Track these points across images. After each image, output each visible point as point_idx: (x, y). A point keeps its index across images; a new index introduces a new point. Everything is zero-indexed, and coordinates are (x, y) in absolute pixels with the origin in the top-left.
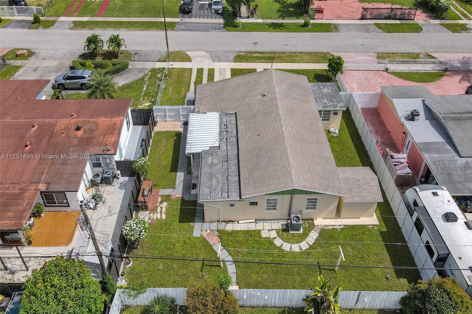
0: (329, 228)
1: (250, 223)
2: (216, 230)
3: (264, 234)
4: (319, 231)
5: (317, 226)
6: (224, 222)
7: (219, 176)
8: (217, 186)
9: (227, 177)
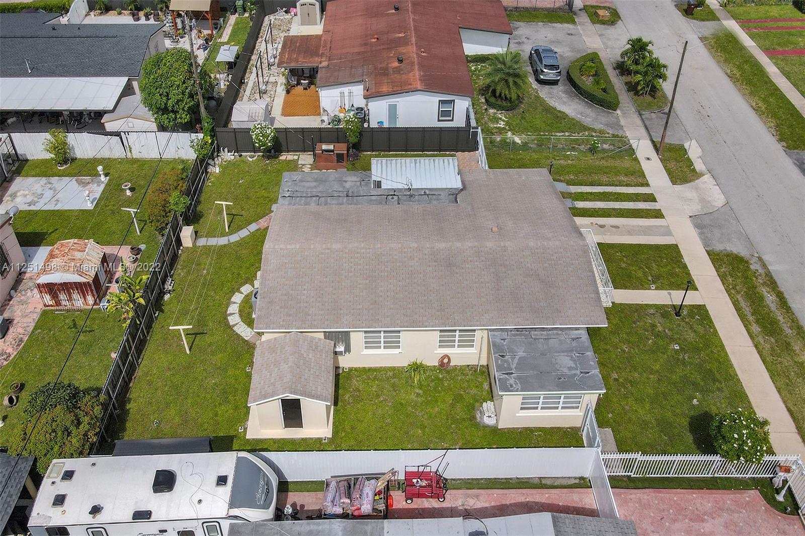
3: (260, 274)
4: (252, 341)
7: (320, 188)
8: (304, 186)
9: (318, 196)
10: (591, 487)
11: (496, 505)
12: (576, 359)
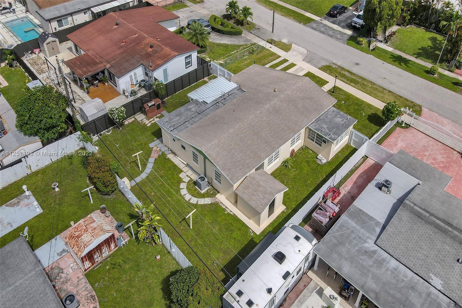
0: (223, 206)
1: (183, 163)
2: (162, 152)
3: (182, 175)
4: (213, 201)
5: (216, 198)
6: (171, 151)
7: (183, 118)
8: (175, 121)
9: (186, 121)
10: (368, 157)
11: (353, 183)
12: (340, 117)
